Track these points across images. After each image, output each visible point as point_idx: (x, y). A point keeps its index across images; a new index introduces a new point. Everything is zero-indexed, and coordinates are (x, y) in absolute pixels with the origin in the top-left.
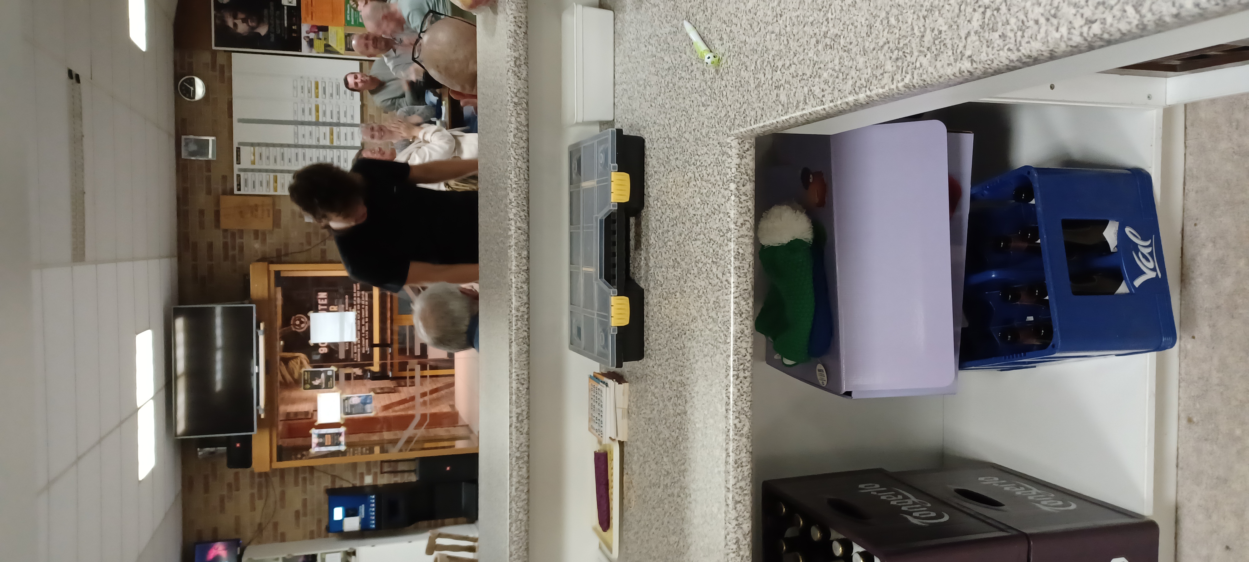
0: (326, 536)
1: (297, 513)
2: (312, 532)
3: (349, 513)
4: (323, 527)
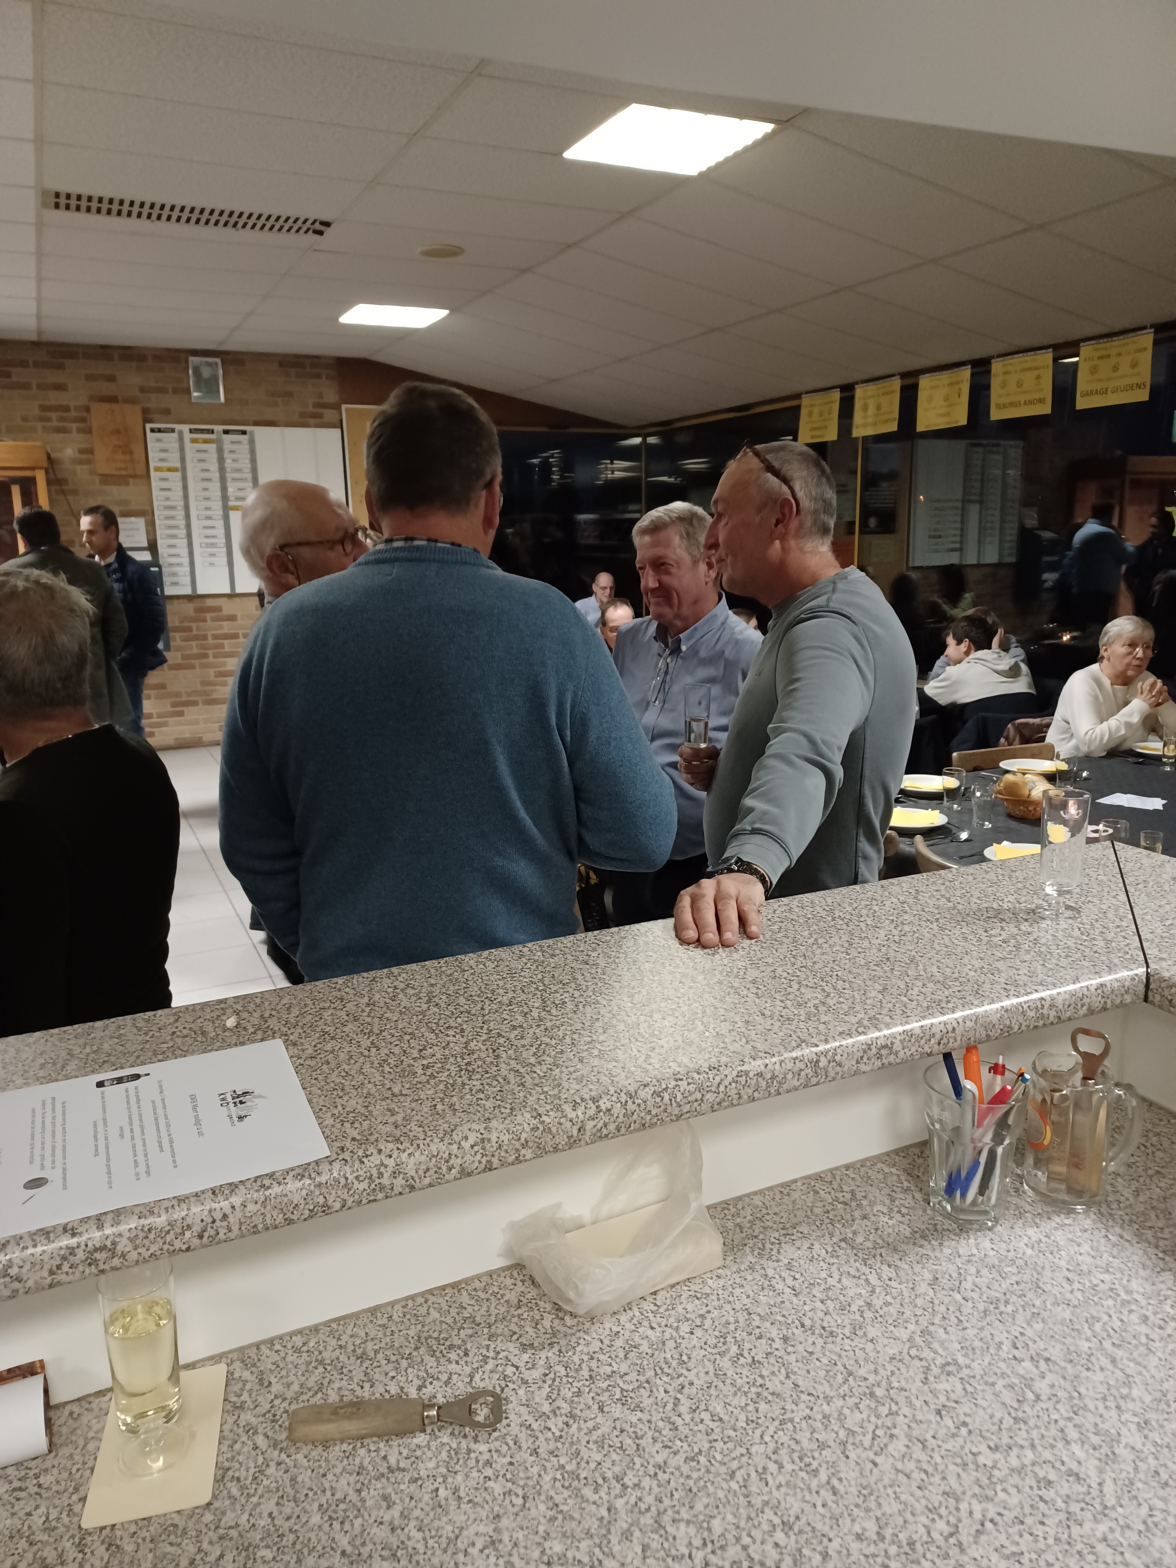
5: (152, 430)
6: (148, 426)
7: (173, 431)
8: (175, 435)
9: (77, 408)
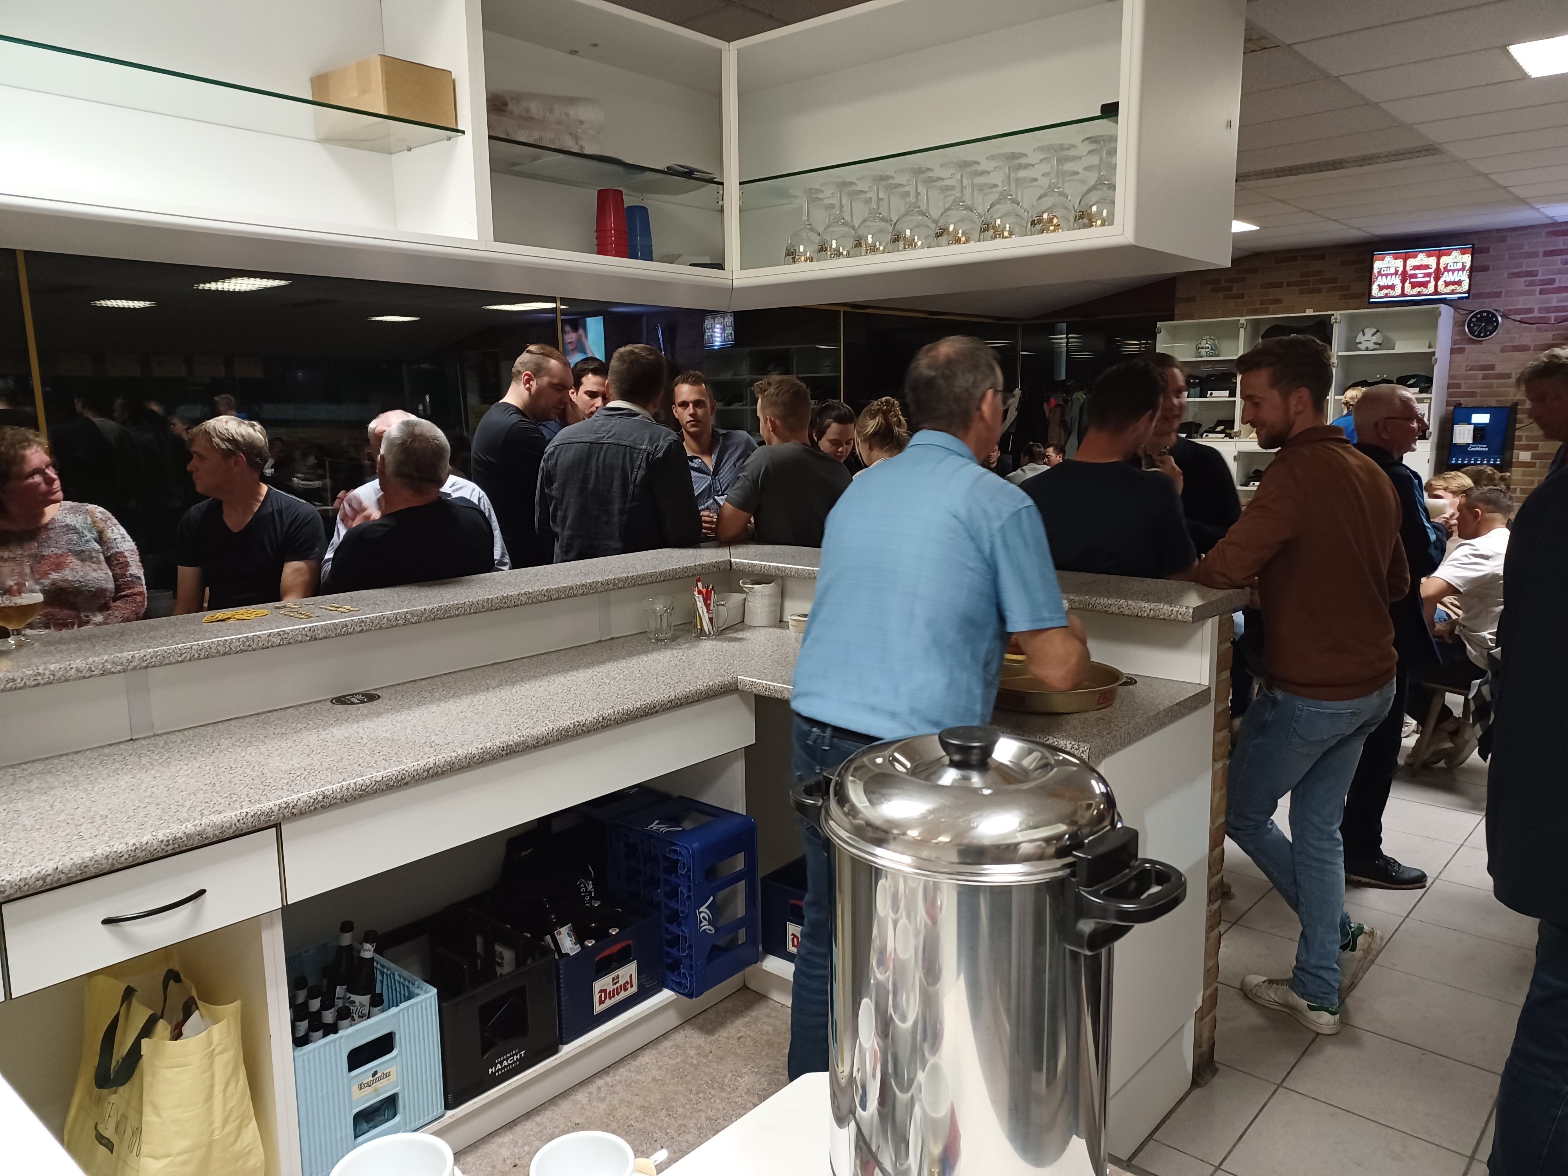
0: (1448, 404)
1: (1492, 367)
2: (1458, 386)
3: (1480, 432)
4: (1462, 400)
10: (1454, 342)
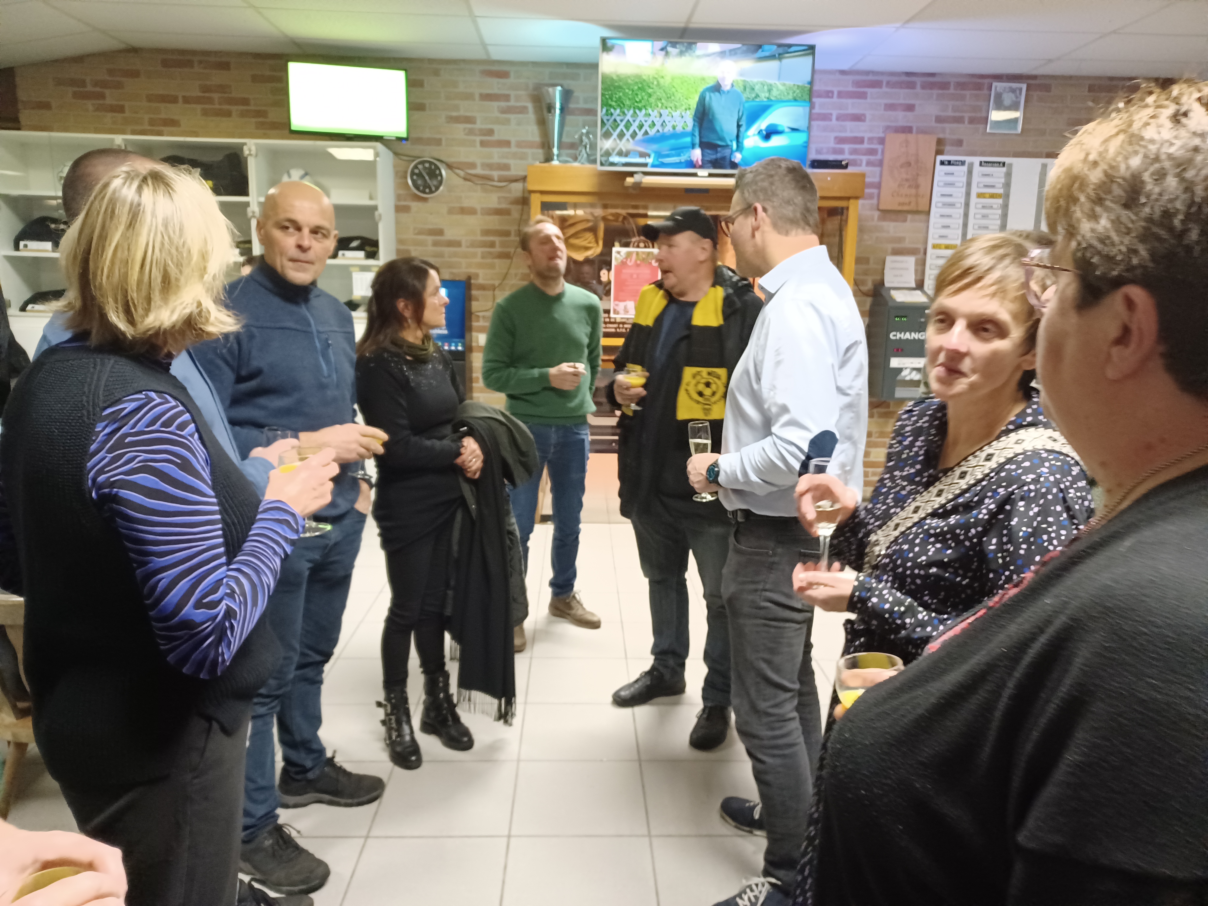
5: (942, 163)
6: (940, 158)
7: (963, 163)
8: (965, 168)
9: (871, 139)
10: (399, 197)
